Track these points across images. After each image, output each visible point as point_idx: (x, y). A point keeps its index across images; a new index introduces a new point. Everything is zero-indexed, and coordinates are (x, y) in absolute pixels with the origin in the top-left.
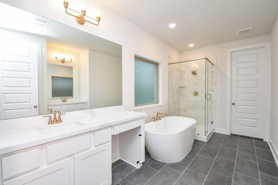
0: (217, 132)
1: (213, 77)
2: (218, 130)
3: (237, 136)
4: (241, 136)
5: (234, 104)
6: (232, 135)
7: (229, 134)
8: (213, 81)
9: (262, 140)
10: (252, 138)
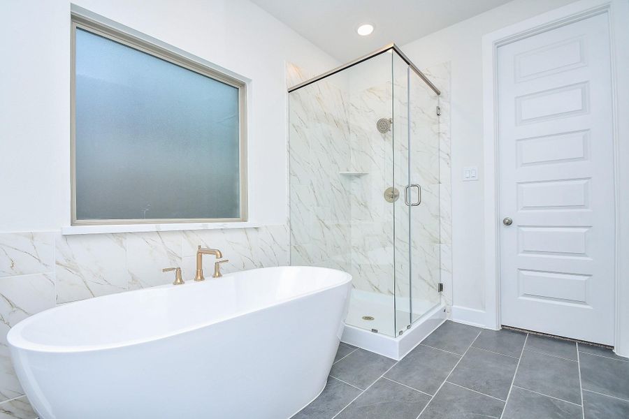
0: (455, 320)
1: (439, 136)
2: (462, 314)
3: (522, 333)
4: (536, 336)
5: (508, 223)
6: (505, 329)
7: (495, 327)
8: (439, 150)
9: (608, 349)
10: (572, 342)
